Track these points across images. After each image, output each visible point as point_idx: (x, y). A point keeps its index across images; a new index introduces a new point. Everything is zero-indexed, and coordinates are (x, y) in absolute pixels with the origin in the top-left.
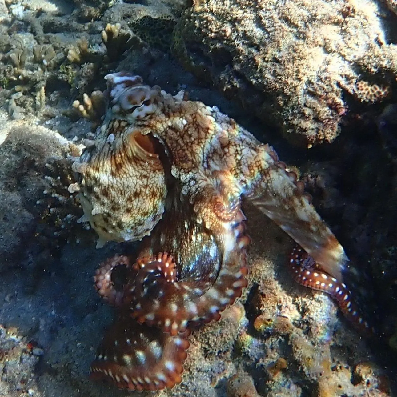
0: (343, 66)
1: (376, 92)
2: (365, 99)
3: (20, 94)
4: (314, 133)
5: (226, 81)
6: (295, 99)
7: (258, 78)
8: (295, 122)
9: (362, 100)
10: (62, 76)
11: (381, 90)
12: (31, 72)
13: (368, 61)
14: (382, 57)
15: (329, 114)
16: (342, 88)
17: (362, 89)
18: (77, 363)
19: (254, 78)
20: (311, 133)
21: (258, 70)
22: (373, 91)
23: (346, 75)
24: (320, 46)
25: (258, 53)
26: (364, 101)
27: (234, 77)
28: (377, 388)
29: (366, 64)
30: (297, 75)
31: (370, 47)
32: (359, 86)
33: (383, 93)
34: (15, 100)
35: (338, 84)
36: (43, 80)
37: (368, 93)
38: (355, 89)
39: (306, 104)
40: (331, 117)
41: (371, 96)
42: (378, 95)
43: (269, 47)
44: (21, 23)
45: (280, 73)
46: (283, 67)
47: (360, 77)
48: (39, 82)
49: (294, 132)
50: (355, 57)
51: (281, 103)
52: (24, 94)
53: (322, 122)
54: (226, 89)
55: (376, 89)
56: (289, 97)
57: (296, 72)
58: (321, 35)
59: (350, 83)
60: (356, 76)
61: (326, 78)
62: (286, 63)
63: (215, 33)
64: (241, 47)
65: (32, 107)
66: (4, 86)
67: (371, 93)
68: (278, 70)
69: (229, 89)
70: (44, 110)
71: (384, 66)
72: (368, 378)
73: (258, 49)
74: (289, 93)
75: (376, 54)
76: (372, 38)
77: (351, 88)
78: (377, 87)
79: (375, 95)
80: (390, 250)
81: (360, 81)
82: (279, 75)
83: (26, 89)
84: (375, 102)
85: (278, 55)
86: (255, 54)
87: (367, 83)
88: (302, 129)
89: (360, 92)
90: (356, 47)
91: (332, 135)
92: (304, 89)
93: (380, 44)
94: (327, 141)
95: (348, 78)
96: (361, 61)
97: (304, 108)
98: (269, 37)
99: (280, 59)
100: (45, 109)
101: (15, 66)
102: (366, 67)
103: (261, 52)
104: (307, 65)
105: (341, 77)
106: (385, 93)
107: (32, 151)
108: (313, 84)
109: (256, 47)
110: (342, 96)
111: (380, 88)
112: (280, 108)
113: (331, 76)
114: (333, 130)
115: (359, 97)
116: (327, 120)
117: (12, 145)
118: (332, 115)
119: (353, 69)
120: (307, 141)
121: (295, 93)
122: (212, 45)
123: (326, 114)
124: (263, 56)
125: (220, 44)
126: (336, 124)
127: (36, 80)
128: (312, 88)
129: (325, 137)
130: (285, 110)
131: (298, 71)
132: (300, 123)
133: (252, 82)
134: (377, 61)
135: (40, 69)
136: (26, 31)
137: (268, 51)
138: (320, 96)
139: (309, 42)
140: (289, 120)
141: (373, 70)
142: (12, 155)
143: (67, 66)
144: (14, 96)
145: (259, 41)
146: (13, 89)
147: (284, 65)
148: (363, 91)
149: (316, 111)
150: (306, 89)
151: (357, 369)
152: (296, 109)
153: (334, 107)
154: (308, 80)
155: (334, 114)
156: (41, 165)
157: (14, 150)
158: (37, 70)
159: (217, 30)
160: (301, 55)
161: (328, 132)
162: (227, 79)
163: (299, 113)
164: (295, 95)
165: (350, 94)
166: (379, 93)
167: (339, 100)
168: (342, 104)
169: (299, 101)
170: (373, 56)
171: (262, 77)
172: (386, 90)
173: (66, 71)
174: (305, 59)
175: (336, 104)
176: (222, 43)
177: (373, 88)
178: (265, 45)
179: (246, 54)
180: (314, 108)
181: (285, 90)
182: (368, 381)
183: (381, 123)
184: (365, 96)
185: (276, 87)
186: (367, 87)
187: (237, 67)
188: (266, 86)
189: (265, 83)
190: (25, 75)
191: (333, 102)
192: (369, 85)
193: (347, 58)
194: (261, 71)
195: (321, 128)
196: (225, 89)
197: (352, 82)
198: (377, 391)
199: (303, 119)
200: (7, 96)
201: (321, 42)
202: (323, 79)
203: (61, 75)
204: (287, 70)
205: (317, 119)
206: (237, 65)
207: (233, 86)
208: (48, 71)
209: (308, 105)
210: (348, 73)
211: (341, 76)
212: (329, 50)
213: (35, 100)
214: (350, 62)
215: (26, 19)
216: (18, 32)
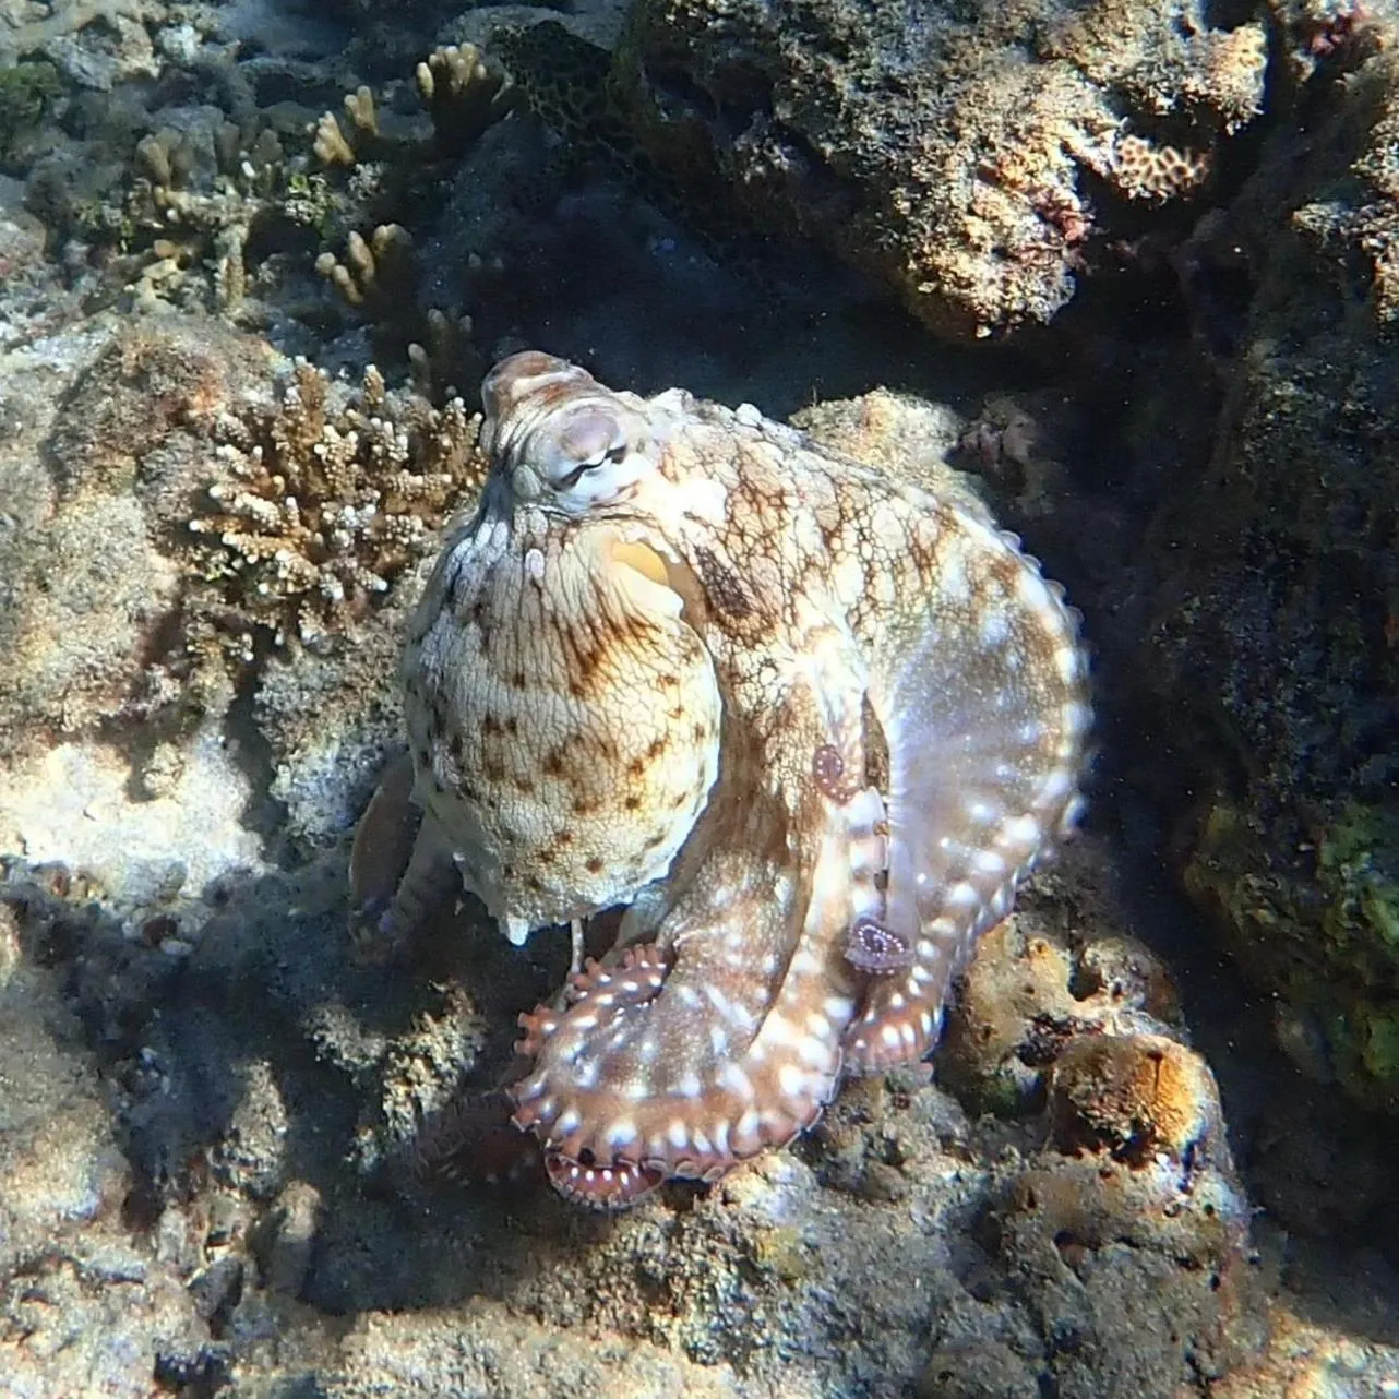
0: (1079, 96)
1: (1170, 167)
2: (1140, 189)
3: (171, 266)
4: (994, 293)
5: (752, 154)
6: (941, 192)
7: (841, 136)
8: (942, 260)
9: (1132, 193)
10: (296, 207)
11: (1185, 165)
12: (203, 200)
13: (1147, 77)
14: (1186, 64)
15: (1040, 236)
16: (1074, 159)
17: (1132, 161)
18: (283, 965)
19: (829, 138)
20: (985, 295)
21: (841, 116)
22: (1162, 166)
23: (1086, 121)
24: (1019, 41)
25: (842, 68)
26: (1138, 196)
27: (775, 142)
28: (1141, 1008)
29: (1142, 85)
30: (949, 125)
31: (1156, 40)
32: (1122, 153)
33: (1191, 172)
34: (155, 281)
35: (1065, 148)
36: (239, 221)
37: (1150, 170)
38: (1113, 162)
39: (974, 207)
40: (1044, 245)
41: (1157, 180)
42: (1175, 179)
43: (873, 48)
44: (187, 76)
45: (902, 121)
46: (909, 103)
47: (1126, 127)
48: (227, 226)
49: (937, 291)
50: (1114, 69)
51: (904, 206)
52: (181, 266)
53: (1016, 259)
54: (753, 178)
55: (1170, 159)
56: (924, 188)
57: (947, 115)
58: (1020, 9)
59: (1097, 144)
60: (1113, 121)
61: (1030, 131)
62: (920, 91)
63: (726, 17)
64: (795, 53)
65: (204, 302)
66: (124, 245)
67: (1157, 172)
68: (895, 112)
69: (760, 176)
70: (239, 310)
71: (1191, 89)
72: (1118, 979)
73: (843, 58)
74: (925, 177)
75: (1170, 55)
76: (1167, 16)
77: (1100, 157)
78: (1175, 155)
79: (1168, 179)
80: (1188, 609)
81: (1124, 137)
82: (899, 126)
83: (190, 252)
84: (1169, 200)
85: (897, 68)
86: (833, 71)
87: (1145, 143)
88: (961, 278)
89: (1125, 167)
90: (1118, 42)
91: (1046, 297)
92: (967, 165)
93: (1187, 32)
94: (1033, 315)
95: (1091, 129)
96: (1130, 79)
97: (968, 219)
98: (874, 19)
99: (904, 81)
100: (241, 307)
101: (156, 182)
102: (1141, 92)
103: (852, 64)
104: (977, 95)
105: (1072, 128)
106: (1199, 172)
107: (183, 372)
108: (992, 147)
109: (837, 50)
110: (1077, 183)
111: (1183, 159)
112: (901, 224)
113: (1044, 123)
114: (1048, 283)
115: (1122, 183)
116: (1032, 254)
117: (122, 359)
118: (1047, 239)
119: (1108, 103)
120: (974, 318)
121: (942, 175)
122: (714, 55)
123: (1028, 237)
124: (857, 73)
125: (738, 51)
126: (1059, 267)
127: (218, 220)
128: (991, 158)
129: (1027, 305)
130: (914, 227)
131: (953, 113)
132: (956, 263)
133: (823, 150)
134: (1172, 76)
135: (231, 191)
136: (202, 101)
137: (869, 58)
138: (1014, 184)
139: (987, 30)
140: (924, 255)
141: (1163, 101)
142: (120, 388)
143: (313, 178)
144: (151, 272)
145: (845, 31)
146: (147, 251)
147: (915, 97)
148: (1136, 166)
149: (1002, 226)
150: (974, 164)
151: (1089, 954)
152: (946, 223)
153: (1050, 214)
154: (980, 137)
155: (1053, 234)
156: (205, 416)
157: (128, 372)
158: (223, 192)
159: (731, 11)
160: (963, 66)
161: (1036, 289)
162: (756, 150)
163: (953, 234)
164: (940, 181)
165: (1098, 174)
166: (1180, 171)
167: (1066, 195)
168: (1077, 204)
169: (953, 199)
170: (1161, 64)
171: (853, 135)
172: (1201, 165)
173: (308, 193)
174: (973, 77)
175: (1058, 206)
176: (745, 47)
177: (1162, 158)
178: (863, 43)
179: (810, 71)
180: (996, 218)
181: (915, 168)
182: (1118, 986)
183: (1189, 264)
184: (1138, 180)
185: (889, 160)
186: (1146, 154)
187: (783, 113)
188: (863, 158)
189: (860, 152)
190: (186, 209)
191: (1050, 200)
192: (1151, 149)
193: (1093, 72)
194: (849, 118)
195: (1015, 278)
196: (747, 178)
197: (1103, 140)
198: (1142, 1017)
199: (965, 250)
200: (129, 272)
201: (1021, 29)
202: (1021, 133)
203: (293, 202)
204: (921, 111)
205: (1003, 253)
206: (784, 107)
207: (770, 167)
208: (257, 195)
209: (978, 210)
210: (1092, 114)
211: (1074, 123)
212: (1043, 51)
213: (212, 280)
214: (1101, 84)
215: (203, 67)
216: (178, 105)
